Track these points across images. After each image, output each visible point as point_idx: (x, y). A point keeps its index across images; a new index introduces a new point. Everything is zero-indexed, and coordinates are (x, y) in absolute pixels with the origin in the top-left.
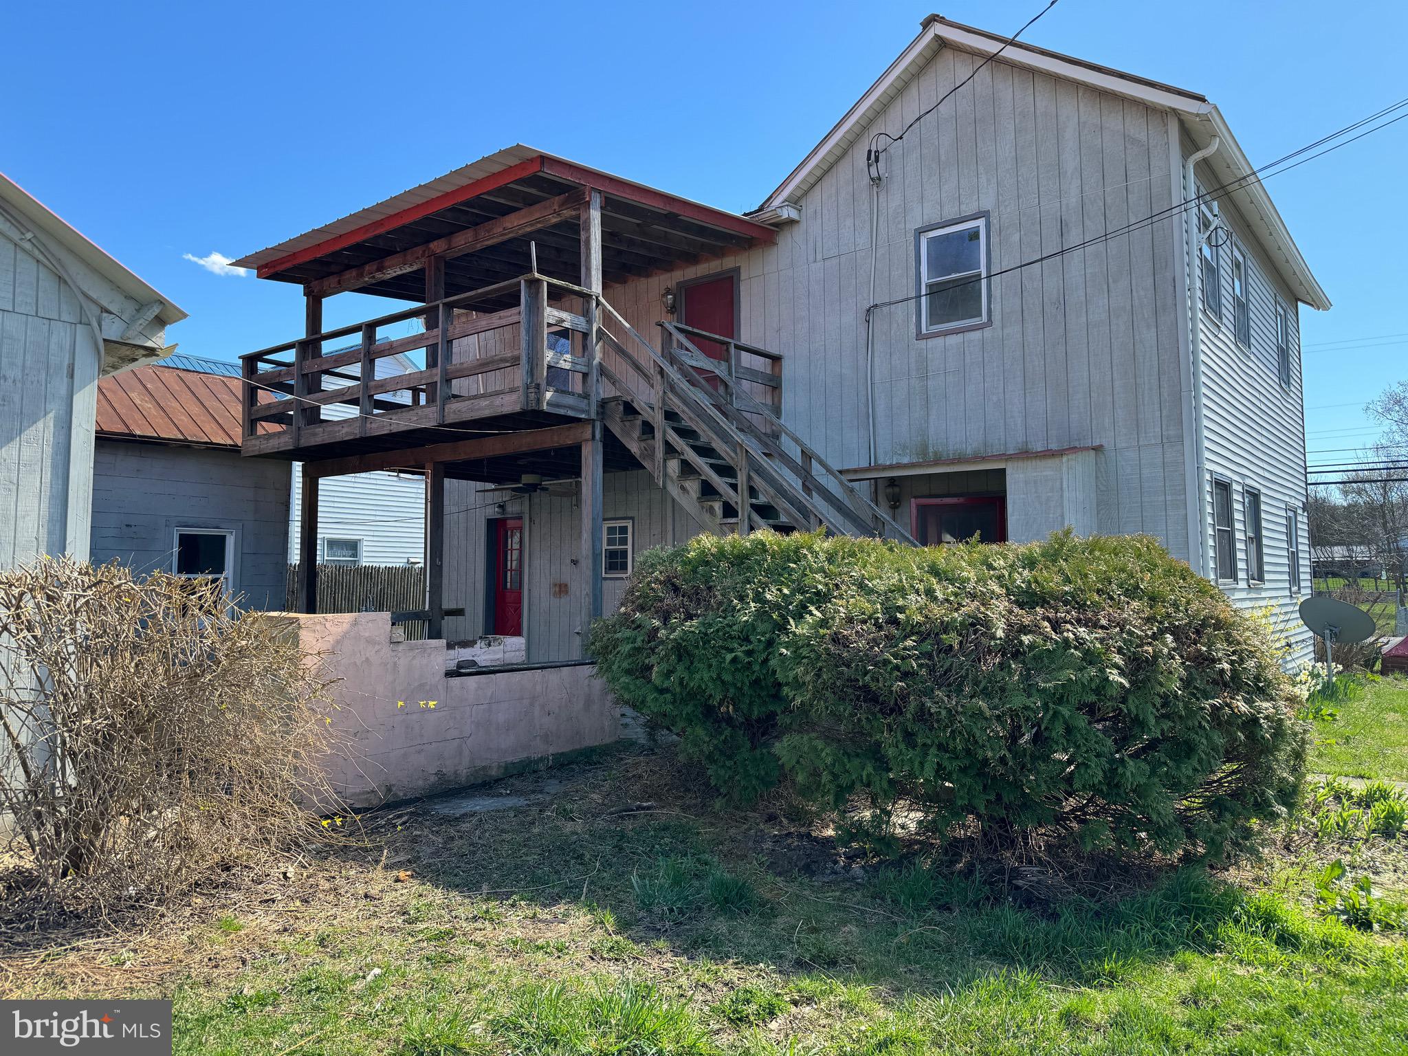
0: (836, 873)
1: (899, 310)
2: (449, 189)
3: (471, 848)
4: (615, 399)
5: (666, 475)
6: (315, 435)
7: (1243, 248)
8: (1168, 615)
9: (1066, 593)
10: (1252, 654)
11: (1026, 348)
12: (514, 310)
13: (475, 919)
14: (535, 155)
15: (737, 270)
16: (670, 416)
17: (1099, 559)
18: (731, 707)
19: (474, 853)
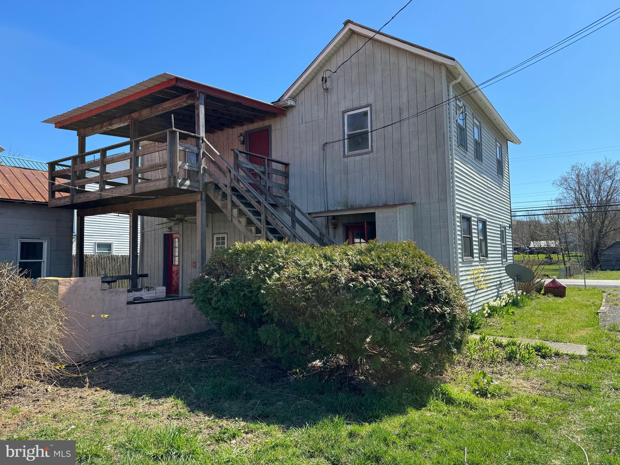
0: (283, 381)
1: (336, 145)
2: (138, 91)
3: (133, 376)
4: (211, 182)
5: (232, 215)
6: (80, 198)
7: (479, 119)
8: (410, 273)
9: (371, 265)
10: (443, 289)
11: (386, 162)
12: (165, 144)
13: (124, 405)
14: (174, 77)
15: (270, 126)
16: (234, 189)
17: (388, 251)
18: (245, 314)
19: (133, 378)
